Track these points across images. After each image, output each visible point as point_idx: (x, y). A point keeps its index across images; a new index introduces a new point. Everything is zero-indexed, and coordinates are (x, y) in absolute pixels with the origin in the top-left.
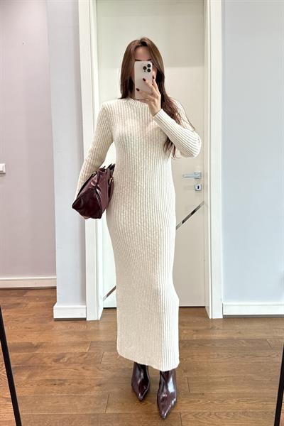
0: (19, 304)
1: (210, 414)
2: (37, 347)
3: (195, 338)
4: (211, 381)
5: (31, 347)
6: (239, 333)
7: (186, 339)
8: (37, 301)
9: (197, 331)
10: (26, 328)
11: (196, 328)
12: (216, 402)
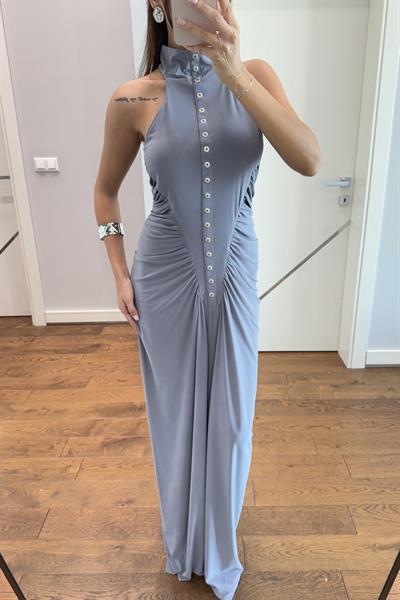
0: (98, 346)
1: (384, 508)
2: (142, 409)
3: (337, 398)
4: (373, 460)
5: (133, 409)
6: (391, 389)
7: (325, 398)
8: (121, 341)
9: (336, 386)
10: (119, 381)
11: (335, 382)
12: (388, 491)
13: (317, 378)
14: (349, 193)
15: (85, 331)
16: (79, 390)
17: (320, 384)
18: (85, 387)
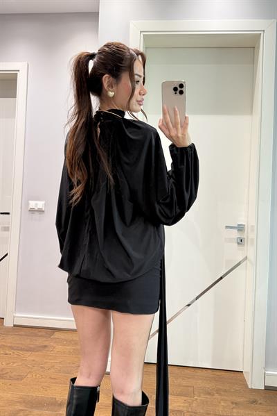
0: (46, 346)
2: (61, 405)
3: (235, 414)
5: (54, 404)
8: (65, 345)
9: (236, 403)
10: (50, 378)
11: (235, 399)
13: (220, 394)
14: (244, 236)
15: (40, 334)
16: (16, 382)
17: (222, 400)
18: (22, 380)
